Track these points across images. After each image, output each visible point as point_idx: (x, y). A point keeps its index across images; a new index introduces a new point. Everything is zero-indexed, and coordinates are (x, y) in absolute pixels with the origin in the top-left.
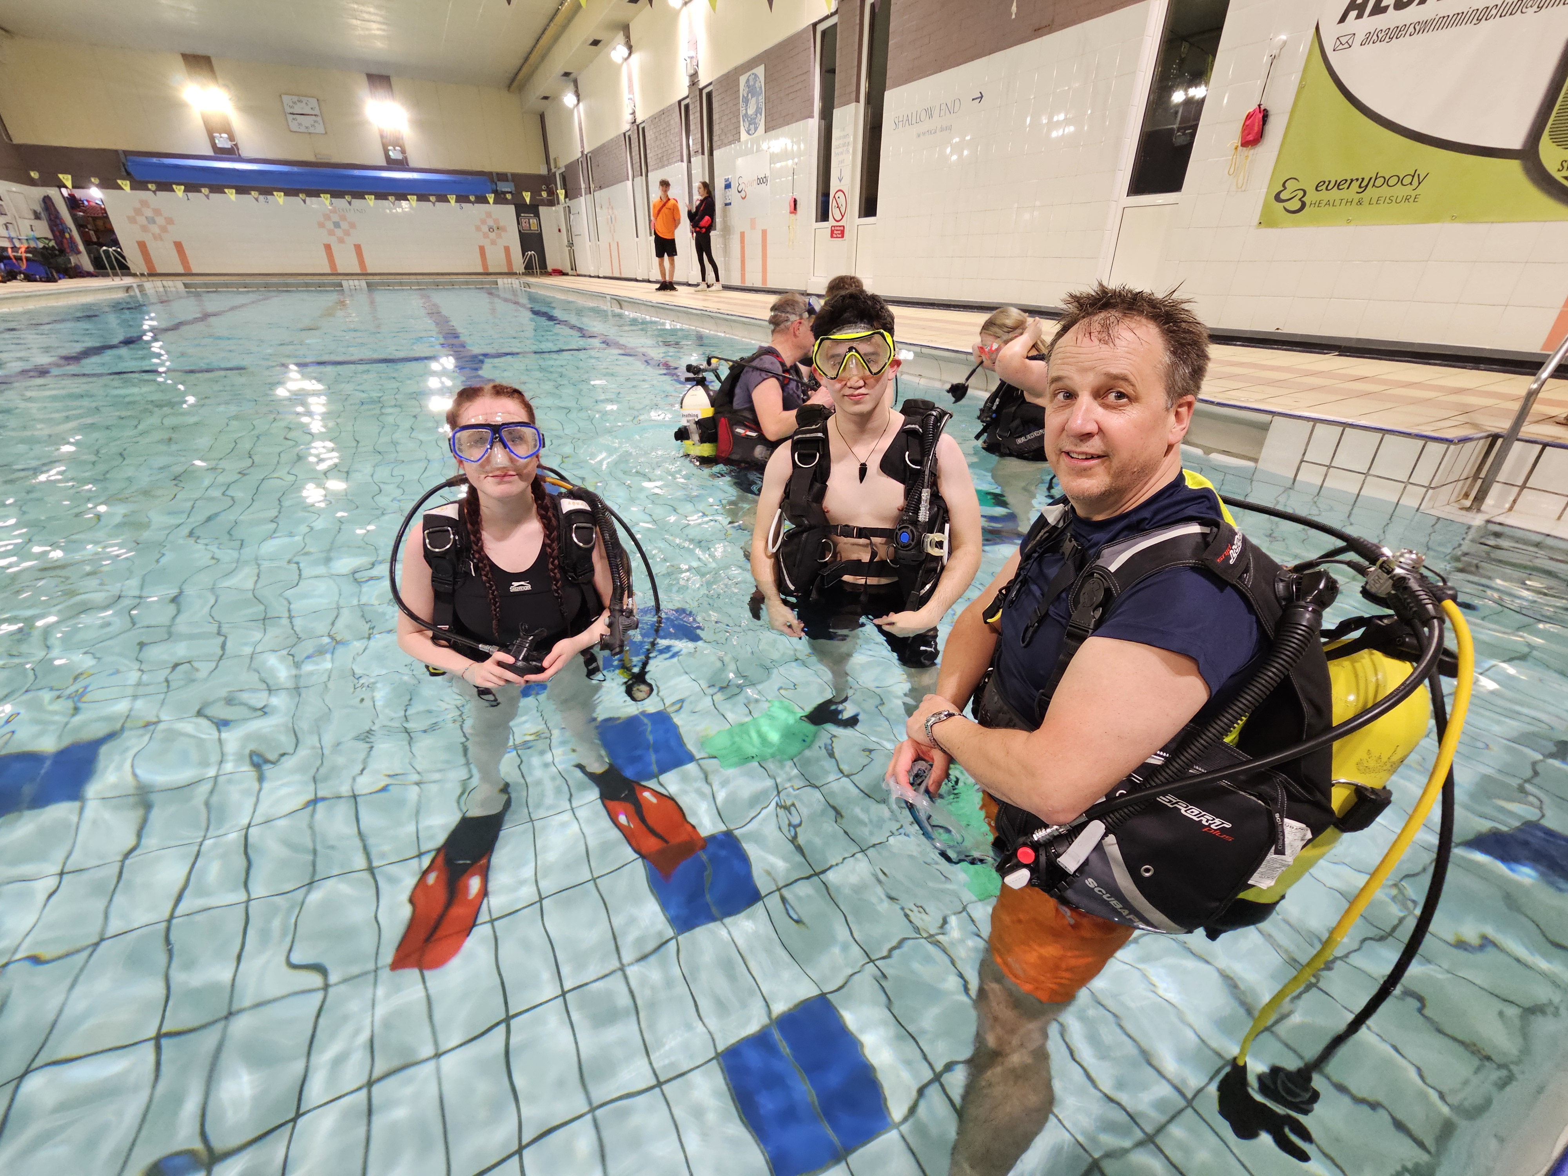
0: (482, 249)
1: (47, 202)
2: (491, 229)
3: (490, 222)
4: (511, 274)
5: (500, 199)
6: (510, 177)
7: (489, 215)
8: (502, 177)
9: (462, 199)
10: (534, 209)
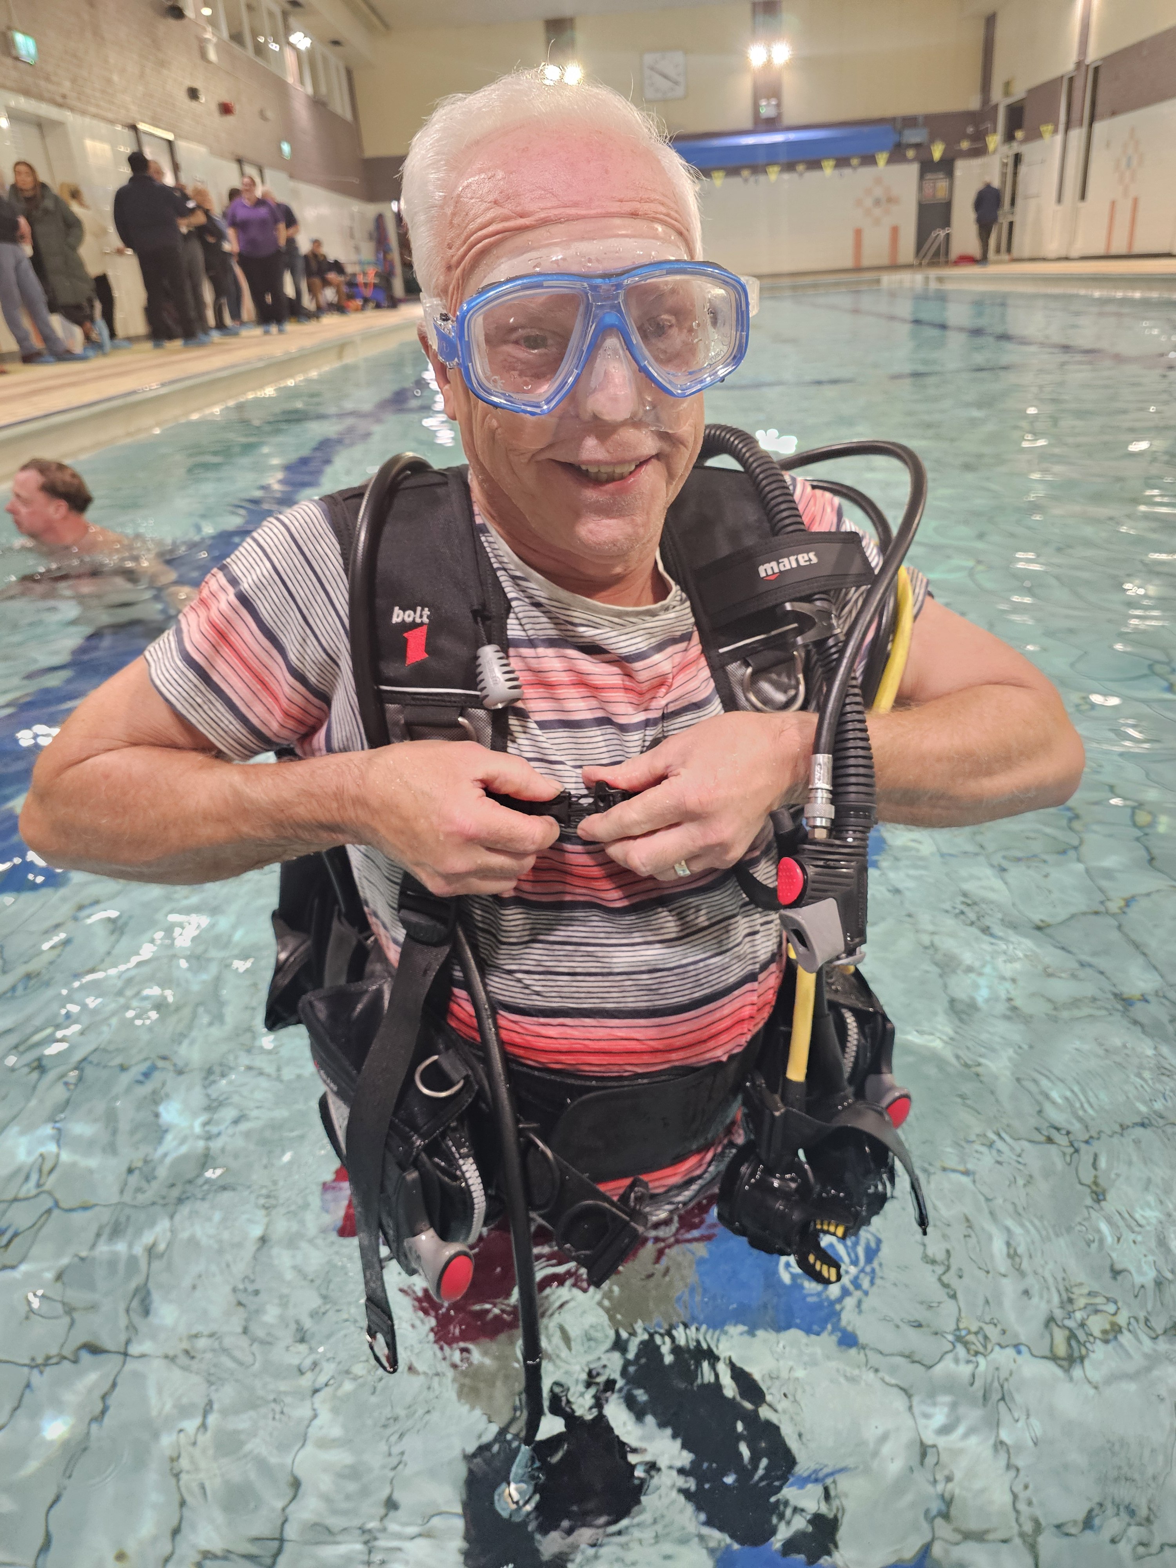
0: (858, 233)
1: (380, 220)
2: (877, 202)
3: (878, 192)
4: (894, 267)
5: (897, 154)
6: (920, 120)
7: (878, 181)
8: (910, 122)
9: (842, 162)
10: (946, 166)
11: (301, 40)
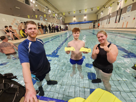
1: (65, 26)
2: (91, 25)
4: (92, 28)
10: (95, 23)
11: (61, 18)
